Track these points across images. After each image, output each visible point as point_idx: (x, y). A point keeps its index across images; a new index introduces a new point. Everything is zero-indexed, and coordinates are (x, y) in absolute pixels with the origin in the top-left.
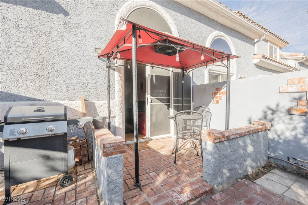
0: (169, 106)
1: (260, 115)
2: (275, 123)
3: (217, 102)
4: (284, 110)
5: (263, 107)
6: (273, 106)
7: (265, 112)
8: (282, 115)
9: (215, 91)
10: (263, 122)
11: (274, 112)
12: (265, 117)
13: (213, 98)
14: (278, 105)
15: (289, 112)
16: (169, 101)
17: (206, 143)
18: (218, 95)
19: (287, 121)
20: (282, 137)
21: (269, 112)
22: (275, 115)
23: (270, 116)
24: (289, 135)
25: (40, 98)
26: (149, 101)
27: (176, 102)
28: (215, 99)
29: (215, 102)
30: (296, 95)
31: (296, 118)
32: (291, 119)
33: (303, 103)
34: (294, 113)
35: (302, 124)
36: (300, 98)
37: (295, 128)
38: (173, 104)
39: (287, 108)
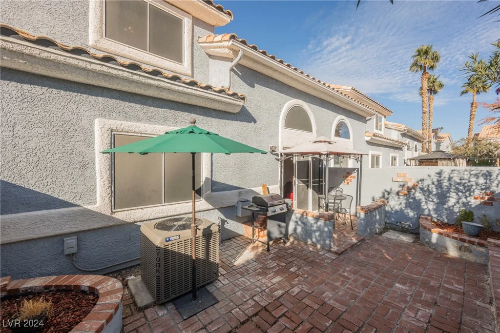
0: (308, 186)
1: (380, 195)
2: (390, 201)
3: (348, 183)
4: (395, 192)
5: (383, 190)
6: (388, 190)
7: (384, 193)
8: (393, 195)
9: (345, 174)
10: (383, 200)
11: (389, 193)
12: (384, 197)
13: (344, 180)
14: (391, 189)
15: (398, 194)
16: (308, 182)
17: (360, 214)
18: (349, 178)
19: (396, 199)
20: (394, 209)
21: (386, 193)
22: (390, 196)
23: (386, 196)
24: (397, 208)
25: (242, 187)
26: (297, 183)
27: (314, 182)
28: (345, 181)
29: (346, 183)
30: (402, 184)
31: (401, 197)
32: (399, 198)
33: (405, 189)
34: (400, 194)
35: (405, 201)
36: (404, 186)
37: (401, 203)
38: (312, 185)
39: (397, 191)
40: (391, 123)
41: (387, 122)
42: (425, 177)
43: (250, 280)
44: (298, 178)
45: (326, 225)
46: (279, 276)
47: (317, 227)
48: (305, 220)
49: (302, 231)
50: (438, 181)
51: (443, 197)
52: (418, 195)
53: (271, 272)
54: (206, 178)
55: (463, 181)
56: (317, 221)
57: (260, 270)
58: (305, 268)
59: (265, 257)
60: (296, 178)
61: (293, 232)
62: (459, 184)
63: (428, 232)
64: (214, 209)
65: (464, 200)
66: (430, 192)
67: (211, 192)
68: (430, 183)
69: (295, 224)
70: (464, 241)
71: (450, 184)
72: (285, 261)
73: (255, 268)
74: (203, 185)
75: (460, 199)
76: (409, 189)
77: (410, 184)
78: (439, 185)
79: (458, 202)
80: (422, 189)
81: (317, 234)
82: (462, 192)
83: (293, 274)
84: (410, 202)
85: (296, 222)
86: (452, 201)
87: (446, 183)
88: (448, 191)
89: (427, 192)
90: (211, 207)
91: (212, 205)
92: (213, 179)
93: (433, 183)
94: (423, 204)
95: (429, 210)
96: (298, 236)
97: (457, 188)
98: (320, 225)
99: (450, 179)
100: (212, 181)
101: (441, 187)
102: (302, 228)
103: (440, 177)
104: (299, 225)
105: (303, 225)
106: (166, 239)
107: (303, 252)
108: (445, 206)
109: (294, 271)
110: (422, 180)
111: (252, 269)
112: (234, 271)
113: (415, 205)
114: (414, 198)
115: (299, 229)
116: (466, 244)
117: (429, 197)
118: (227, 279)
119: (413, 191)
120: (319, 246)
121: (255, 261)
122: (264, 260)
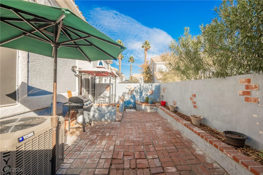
0: (89, 93)
1: (122, 95)
2: (125, 96)
5: (123, 93)
6: (125, 92)
7: (123, 94)
8: (126, 94)
9: (107, 86)
10: (123, 97)
11: (125, 94)
12: (123, 95)
13: (106, 89)
14: (126, 92)
15: (128, 93)
17: (120, 102)
19: (128, 96)
20: (127, 100)
21: (124, 94)
23: (124, 95)
24: (128, 99)
26: (84, 91)
29: (107, 91)
30: (129, 89)
31: (129, 95)
32: (128, 95)
33: (130, 91)
34: (129, 93)
35: (130, 96)
36: (130, 90)
37: (129, 97)
38: (91, 92)
39: (128, 92)
40: (113, 67)
41: (111, 67)
42: (137, 86)
43: (88, 150)
44: (85, 89)
45: (113, 109)
46: (103, 141)
47: (108, 111)
48: (100, 109)
49: (98, 115)
50: (140, 87)
51: (141, 93)
52: (134, 93)
53: (97, 141)
54: (22, 82)
55: (146, 87)
56: (108, 108)
57: (89, 143)
58: (112, 132)
59: (85, 135)
60: (84, 88)
61: (92, 117)
62: (145, 88)
63: (141, 106)
64: (30, 111)
65: (146, 94)
66: (138, 92)
67: (28, 96)
68: (138, 88)
69: (94, 112)
70: (151, 106)
71: (143, 88)
72: (99, 132)
73: (85, 143)
74: (18, 89)
75: (145, 93)
76: (132, 91)
77: (132, 89)
78: (140, 89)
79: (145, 94)
80: (135, 91)
81: (108, 114)
82: (146, 91)
83: (110, 136)
84: (132, 96)
85: (95, 111)
86: (143, 94)
87: (142, 88)
88: (143, 91)
89: (137, 92)
90: (27, 110)
91: (29, 107)
92: (29, 85)
93: (139, 88)
94: (136, 96)
95: (138, 99)
96: (96, 119)
97: (145, 90)
98: (110, 109)
99: (143, 86)
100: (28, 86)
101: (141, 90)
102: (99, 113)
103: (140, 86)
104: (96, 112)
105: (99, 112)
106: (19, 139)
107: (104, 125)
108: (142, 96)
109: (109, 135)
110: (135, 88)
111: (83, 144)
112: (71, 152)
113: (133, 97)
114: (133, 95)
115: (97, 115)
116: (152, 107)
117: (137, 94)
118: (70, 158)
119: (133, 92)
120: (109, 121)
121: (81, 140)
122: (86, 137)
